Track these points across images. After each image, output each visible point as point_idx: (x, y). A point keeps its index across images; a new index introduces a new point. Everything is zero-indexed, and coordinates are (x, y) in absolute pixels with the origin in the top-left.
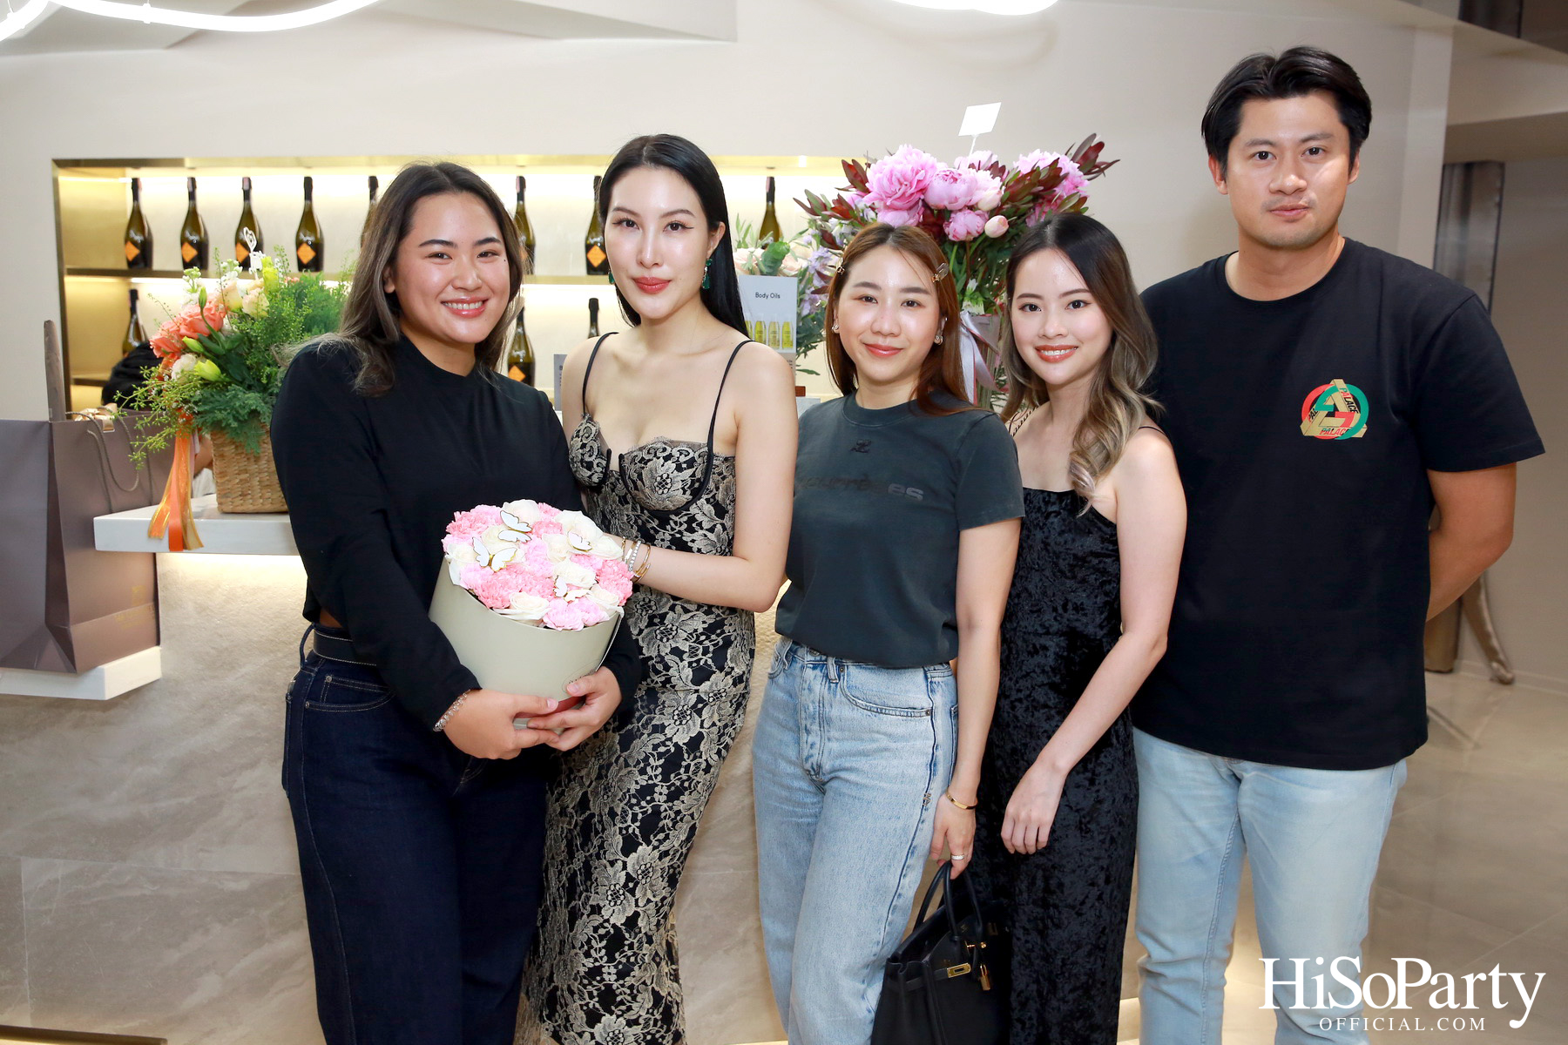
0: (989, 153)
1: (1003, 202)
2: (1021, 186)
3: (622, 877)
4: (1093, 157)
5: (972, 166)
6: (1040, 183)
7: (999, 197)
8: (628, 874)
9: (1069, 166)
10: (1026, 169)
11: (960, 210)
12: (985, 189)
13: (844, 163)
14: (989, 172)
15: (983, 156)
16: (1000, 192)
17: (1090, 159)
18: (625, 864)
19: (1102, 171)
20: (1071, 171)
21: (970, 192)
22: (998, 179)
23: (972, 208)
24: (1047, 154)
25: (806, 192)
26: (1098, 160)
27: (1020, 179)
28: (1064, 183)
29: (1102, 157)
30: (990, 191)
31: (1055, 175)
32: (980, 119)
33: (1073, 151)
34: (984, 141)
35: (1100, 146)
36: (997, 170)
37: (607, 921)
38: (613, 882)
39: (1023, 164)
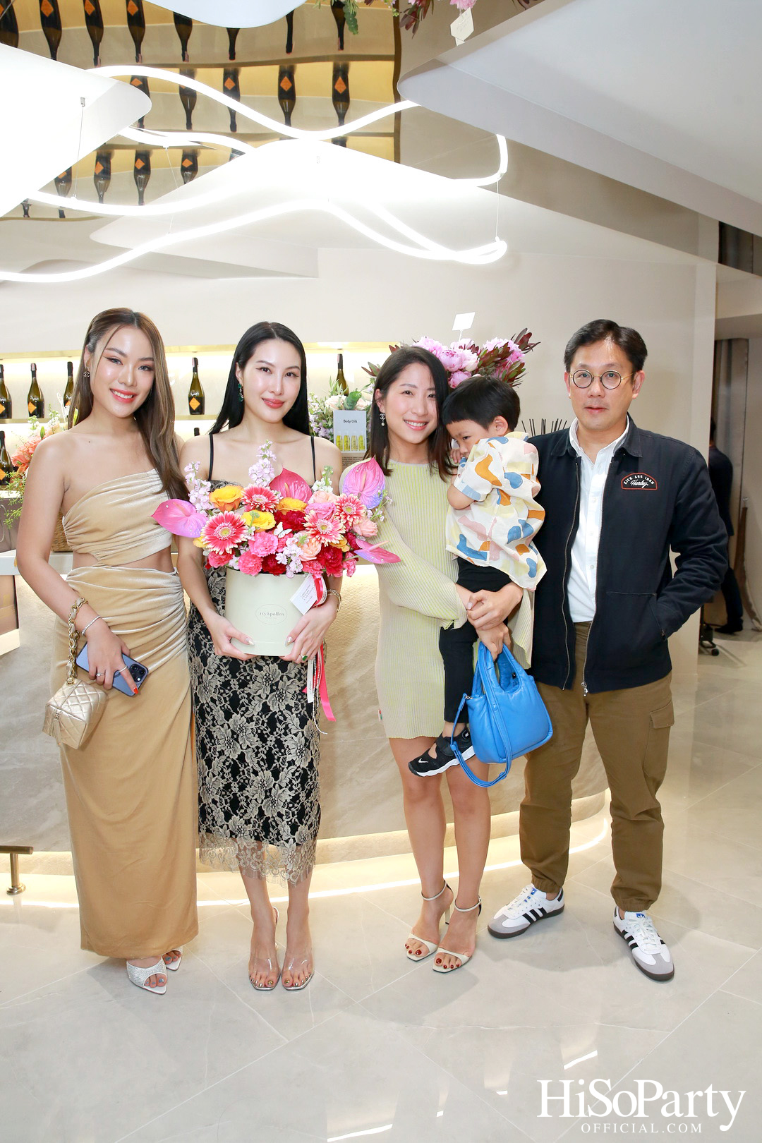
0: (470, 340)
1: (479, 367)
2: (489, 357)
3: (303, 739)
4: (526, 340)
5: (461, 347)
6: (499, 356)
7: (477, 364)
8: (305, 738)
9: (514, 347)
10: (491, 349)
11: (456, 371)
12: (469, 360)
13: (391, 347)
14: (470, 350)
15: (466, 342)
16: (477, 362)
17: (524, 341)
18: (303, 732)
19: (531, 348)
20: (515, 349)
21: (461, 361)
22: (476, 354)
23: (462, 370)
24: (501, 340)
25: (369, 363)
26: (529, 342)
27: (488, 354)
28: (511, 355)
29: (531, 341)
30: (472, 361)
31: (506, 351)
32: (464, 321)
33: (515, 338)
34: (466, 333)
35: (530, 335)
36: (474, 349)
37: (299, 767)
38: (299, 745)
39: (489, 346)
